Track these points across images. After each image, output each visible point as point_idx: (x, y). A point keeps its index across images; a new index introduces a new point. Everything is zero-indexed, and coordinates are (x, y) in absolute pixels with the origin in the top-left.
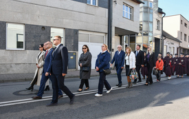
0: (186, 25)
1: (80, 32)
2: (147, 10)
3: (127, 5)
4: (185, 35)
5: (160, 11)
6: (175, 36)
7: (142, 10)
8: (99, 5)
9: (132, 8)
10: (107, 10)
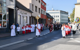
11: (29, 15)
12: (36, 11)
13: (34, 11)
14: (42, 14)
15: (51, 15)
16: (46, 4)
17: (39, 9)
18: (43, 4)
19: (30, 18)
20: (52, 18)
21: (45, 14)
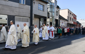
0: (71, 13)
1: (16, 17)
2: (52, 7)
3: (41, 4)
4: (71, 18)
5: (58, 7)
6: (66, 18)
7: (49, 6)
8: (26, 4)
9: (43, 6)
10: (30, 6)
11: (66, 22)
12: (70, 20)
13: (69, 20)
14: (74, 22)
15: (80, 22)
16: (76, 16)
17: (72, 19)
18: (75, 16)
19: (67, 24)
20: (80, 24)
21: (76, 22)
